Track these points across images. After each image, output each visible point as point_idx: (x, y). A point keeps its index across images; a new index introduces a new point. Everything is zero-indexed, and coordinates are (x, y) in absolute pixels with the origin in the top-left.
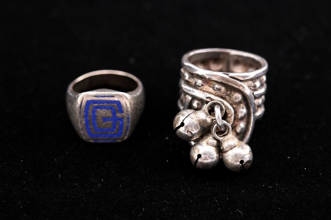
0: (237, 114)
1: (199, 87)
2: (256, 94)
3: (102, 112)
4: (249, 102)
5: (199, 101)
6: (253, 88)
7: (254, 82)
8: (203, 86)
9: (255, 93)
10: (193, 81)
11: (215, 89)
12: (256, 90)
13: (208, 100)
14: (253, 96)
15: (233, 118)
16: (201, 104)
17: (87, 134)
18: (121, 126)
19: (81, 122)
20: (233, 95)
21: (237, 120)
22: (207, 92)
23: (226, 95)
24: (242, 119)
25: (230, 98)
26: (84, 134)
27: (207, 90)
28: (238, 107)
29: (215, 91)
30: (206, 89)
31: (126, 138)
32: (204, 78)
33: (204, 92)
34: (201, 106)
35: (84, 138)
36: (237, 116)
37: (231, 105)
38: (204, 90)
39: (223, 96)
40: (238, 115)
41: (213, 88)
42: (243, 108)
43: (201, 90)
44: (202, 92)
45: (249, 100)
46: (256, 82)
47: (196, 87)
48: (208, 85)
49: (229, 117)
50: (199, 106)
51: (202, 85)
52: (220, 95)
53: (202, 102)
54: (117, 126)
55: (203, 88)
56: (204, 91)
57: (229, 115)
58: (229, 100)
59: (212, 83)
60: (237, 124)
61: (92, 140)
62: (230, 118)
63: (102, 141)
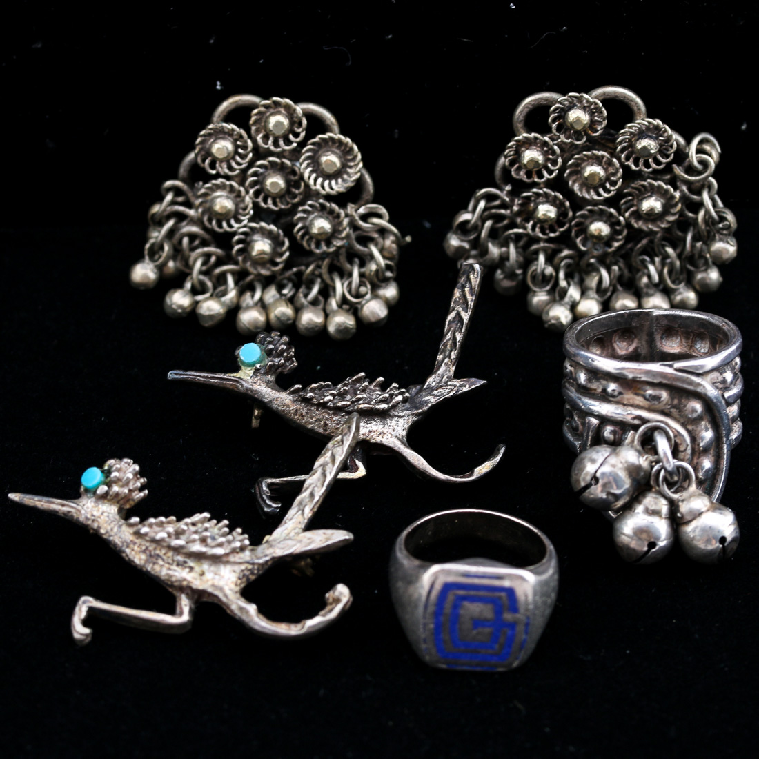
0: (696, 443)
1: (613, 396)
2: (729, 397)
3: (474, 609)
4: (718, 415)
5: (615, 426)
6: (721, 386)
7: (721, 374)
8: (621, 396)
9: (727, 395)
10: (598, 387)
11: (647, 397)
12: (726, 389)
13: (636, 422)
14: (724, 402)
15: (689, 451)
16: (620, 432)
17: (434, 651)
18: (511, 640)
19: (425, 625)
20: (685, 406)
21: (697, 454)
22: (632, 406)
23: (671, 408)
24: (705, 451)
25: (679, 412)
26: (428, 651)
27: (631, 402)
28: (697, 427)
29: (648, 402)
30: (628, 399)
31: (516, 664)
32: (622, 378)
33: (625, 407)
34: (622, 435)
35: (427, 658)
36: (696, 447)
37: (684, 425)
38: (625, 403)
39: (666, 411)
40: (699, 445)
41: (644, 397)
42: (707, 430)
43: (617, 403)
44: (621, 406)
45: (716, 411)
46: (726, 372)
47: (605, 397)
48: (632, 393)
49: (682, 451)
50: (617, 436)
51: (620, 393)
52: (660, 409)
53: (623, 427)
54: (502, 640)
55: (623, 398)
56: (624, 405)
57: (681, 446)
58: (678, 417)
59: (640, 386)
60: (697, 463)
61: (443, 663)
62: (683, 453)
63: (465, 668)
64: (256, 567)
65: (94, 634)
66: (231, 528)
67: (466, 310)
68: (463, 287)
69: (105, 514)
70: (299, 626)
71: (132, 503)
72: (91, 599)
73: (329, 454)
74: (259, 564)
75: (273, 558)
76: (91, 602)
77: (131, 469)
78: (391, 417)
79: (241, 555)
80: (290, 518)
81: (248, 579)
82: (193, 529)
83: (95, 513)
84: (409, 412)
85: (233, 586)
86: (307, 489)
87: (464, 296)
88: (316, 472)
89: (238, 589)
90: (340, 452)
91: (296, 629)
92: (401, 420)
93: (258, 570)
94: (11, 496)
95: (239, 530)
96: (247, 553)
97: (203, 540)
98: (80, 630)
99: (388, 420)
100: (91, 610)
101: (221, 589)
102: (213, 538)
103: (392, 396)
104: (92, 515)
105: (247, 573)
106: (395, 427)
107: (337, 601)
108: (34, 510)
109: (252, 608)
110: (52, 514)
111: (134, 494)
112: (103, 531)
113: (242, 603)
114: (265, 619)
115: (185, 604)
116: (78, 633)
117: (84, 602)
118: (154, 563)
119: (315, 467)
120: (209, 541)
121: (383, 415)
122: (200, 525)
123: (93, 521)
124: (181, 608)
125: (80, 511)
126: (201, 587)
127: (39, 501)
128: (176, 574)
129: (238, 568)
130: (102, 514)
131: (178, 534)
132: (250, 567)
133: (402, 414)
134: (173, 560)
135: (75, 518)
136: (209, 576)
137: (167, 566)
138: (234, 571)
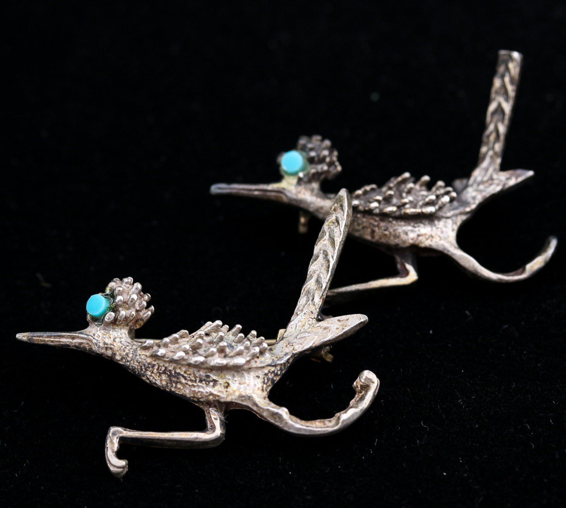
64: (278, 368)
65: (130, 465)
66: (245, 332)
67: (507, 100)
68: (503, 77)
69: (117, 340)
70: (333, 420)
71: (142, 323)
72: (120, 429)
73: (327, 237)
74: (281, 364)
75: (294, 355)
76: (121, 432)
77: (134, 289)
78: (439, 219)
79: (262, 359)
80: (300, 309)
81: (273, 381)
82: (207, 339)
83: (107, 341)
84: (457, 211)
85: (260, 392)
86: (311, 277)
87: (504, 86)
88: (318, 257)
89: (265, 394)
90: (338, 233)
91: (330, 424)
92: (449, 221)
93: (281, 370)
94: (19, 336)
95: (254, 332)
96: (267, 355)
97: (222, 351)
98: (116, 464)
99: (436, 222)
100: (123, 441)
101: (249, 398)
102: (230, 346)
103: (438, 197)
104: (105, 343)
105: (270, 376)
106: (444, 229)
107: (366, 387)
108: (45, 347)
109: (284, 412)
110: (65, 349)
111: (141, 314)
112: (118, 358)
113: (273, 408)
114: (299, 421)
115: (215, 418)
116: (114, 466)
117: (114, 434)
118: (176, 383)
119: (315, 252)
120: (228, 350)
121: (430, 218)
122: (214, 335)
123: (107, 348)
124: (212, 422)
125: (91, 341)
126: (229, 399)
127: (48, 337)
128: (201, 390)
129: (261, 373)
130: (114, 340)
131: (195, 349)
132: (273, 369)
133: (449, 214)
134: (195, 377)
135: (88, 348)
136: (234, 386)
137: (190, 383)
138: (258, 377)
